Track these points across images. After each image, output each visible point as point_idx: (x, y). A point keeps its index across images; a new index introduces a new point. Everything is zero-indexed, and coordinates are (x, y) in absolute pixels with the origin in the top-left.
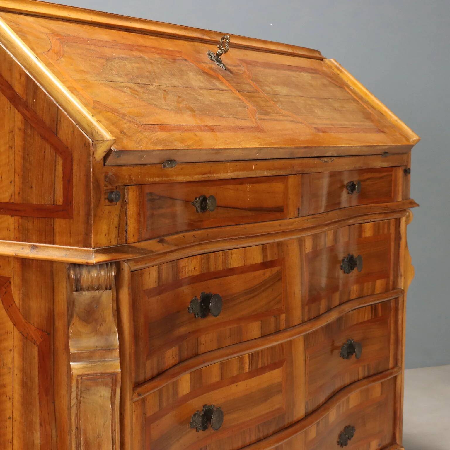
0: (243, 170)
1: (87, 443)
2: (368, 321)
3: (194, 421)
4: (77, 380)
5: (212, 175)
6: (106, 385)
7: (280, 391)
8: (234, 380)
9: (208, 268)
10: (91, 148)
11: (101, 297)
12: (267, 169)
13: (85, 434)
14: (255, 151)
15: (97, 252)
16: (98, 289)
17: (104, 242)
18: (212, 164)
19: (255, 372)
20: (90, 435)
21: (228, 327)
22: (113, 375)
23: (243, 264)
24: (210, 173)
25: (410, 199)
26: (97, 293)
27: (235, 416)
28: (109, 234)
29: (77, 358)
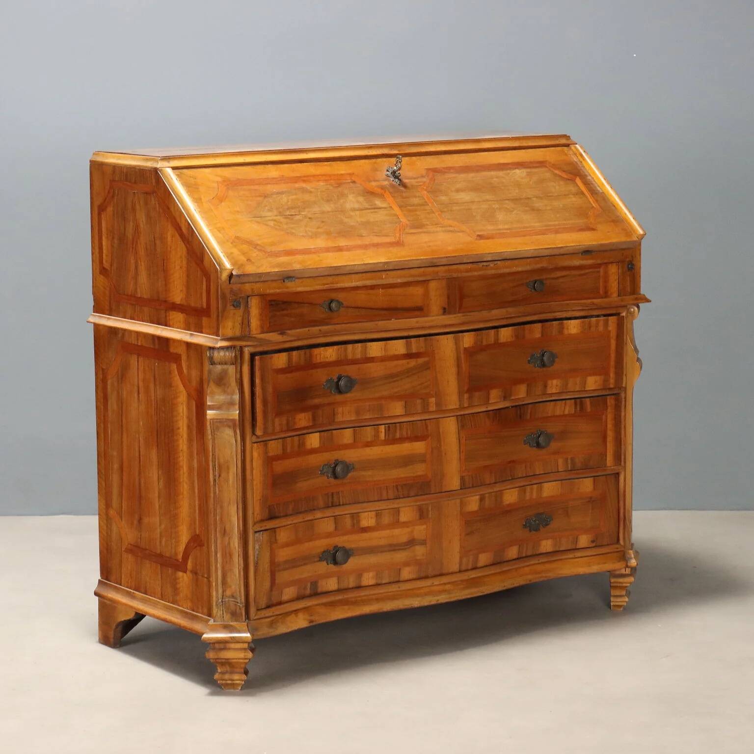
0: (372, 279)
1: (220, 466)
2: (570, 415)
3: (323, 469)
4: (210, 422)
5: (335, 285)
6: (229, 427)
7: (424, 461)
8: (368, 445)
9: (346, 355)
10: (219, 273)
11: (228, 369)
12: (400, 277)
13: (219, 459)
14: (382, 265)
15: (222, 340)
16: (226, 364)
17: (229, 333)
18: (334, 277)
19: (391, 440)
20: (222, 460)
21: (367, 404)
22: (233, 420)
23: (383, 354)
24: (333, 283)
25: (640, 294)
26: (225, 367)
27: (370, 473)
28: (233, 328)
29: (212, 408)
